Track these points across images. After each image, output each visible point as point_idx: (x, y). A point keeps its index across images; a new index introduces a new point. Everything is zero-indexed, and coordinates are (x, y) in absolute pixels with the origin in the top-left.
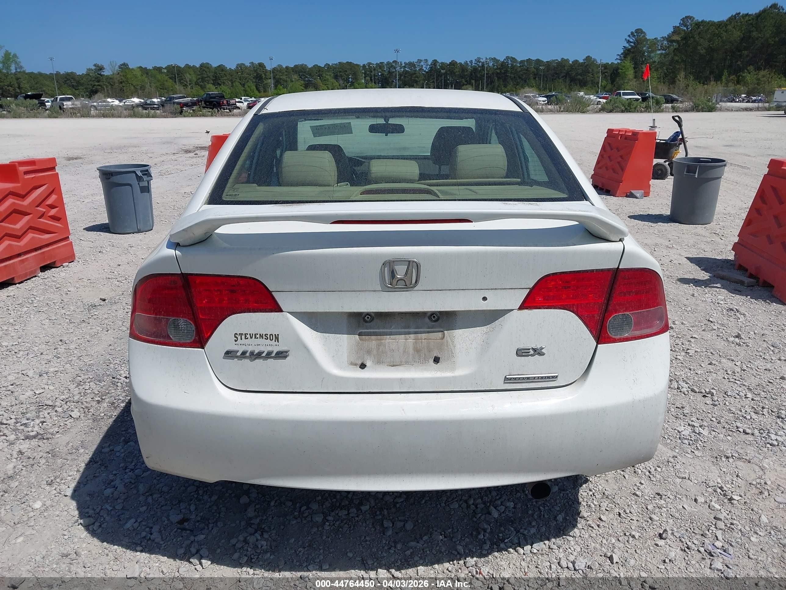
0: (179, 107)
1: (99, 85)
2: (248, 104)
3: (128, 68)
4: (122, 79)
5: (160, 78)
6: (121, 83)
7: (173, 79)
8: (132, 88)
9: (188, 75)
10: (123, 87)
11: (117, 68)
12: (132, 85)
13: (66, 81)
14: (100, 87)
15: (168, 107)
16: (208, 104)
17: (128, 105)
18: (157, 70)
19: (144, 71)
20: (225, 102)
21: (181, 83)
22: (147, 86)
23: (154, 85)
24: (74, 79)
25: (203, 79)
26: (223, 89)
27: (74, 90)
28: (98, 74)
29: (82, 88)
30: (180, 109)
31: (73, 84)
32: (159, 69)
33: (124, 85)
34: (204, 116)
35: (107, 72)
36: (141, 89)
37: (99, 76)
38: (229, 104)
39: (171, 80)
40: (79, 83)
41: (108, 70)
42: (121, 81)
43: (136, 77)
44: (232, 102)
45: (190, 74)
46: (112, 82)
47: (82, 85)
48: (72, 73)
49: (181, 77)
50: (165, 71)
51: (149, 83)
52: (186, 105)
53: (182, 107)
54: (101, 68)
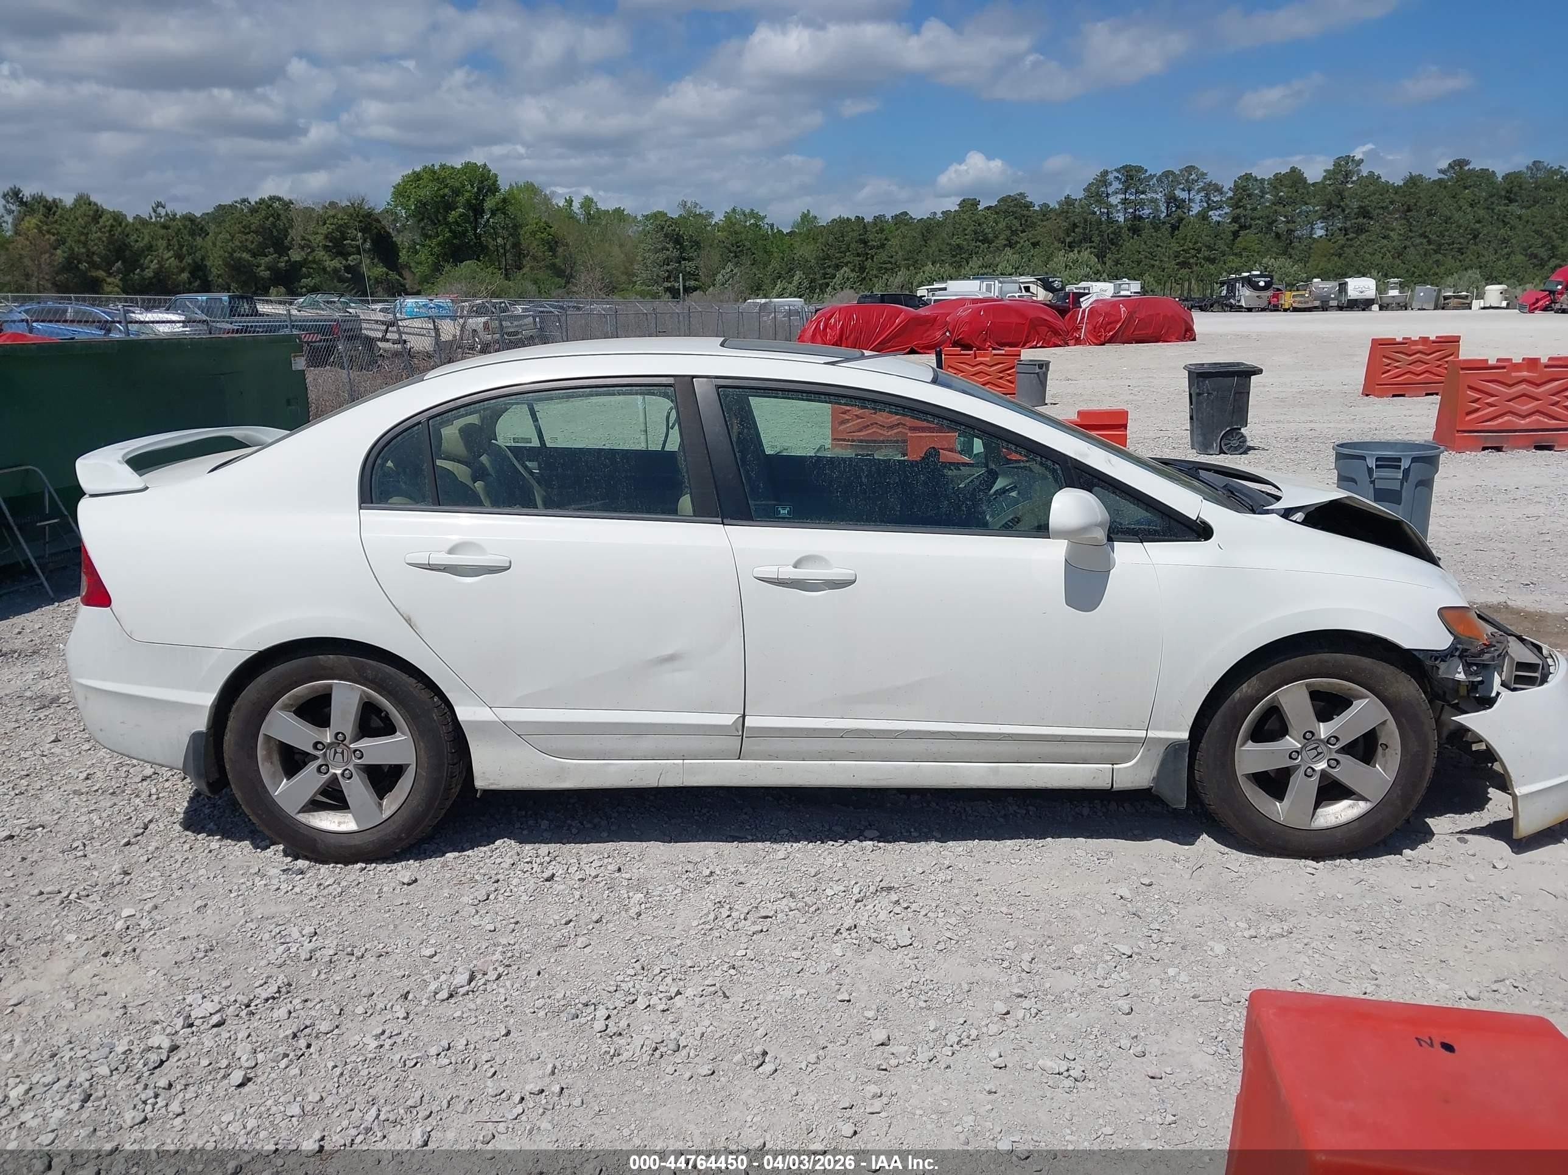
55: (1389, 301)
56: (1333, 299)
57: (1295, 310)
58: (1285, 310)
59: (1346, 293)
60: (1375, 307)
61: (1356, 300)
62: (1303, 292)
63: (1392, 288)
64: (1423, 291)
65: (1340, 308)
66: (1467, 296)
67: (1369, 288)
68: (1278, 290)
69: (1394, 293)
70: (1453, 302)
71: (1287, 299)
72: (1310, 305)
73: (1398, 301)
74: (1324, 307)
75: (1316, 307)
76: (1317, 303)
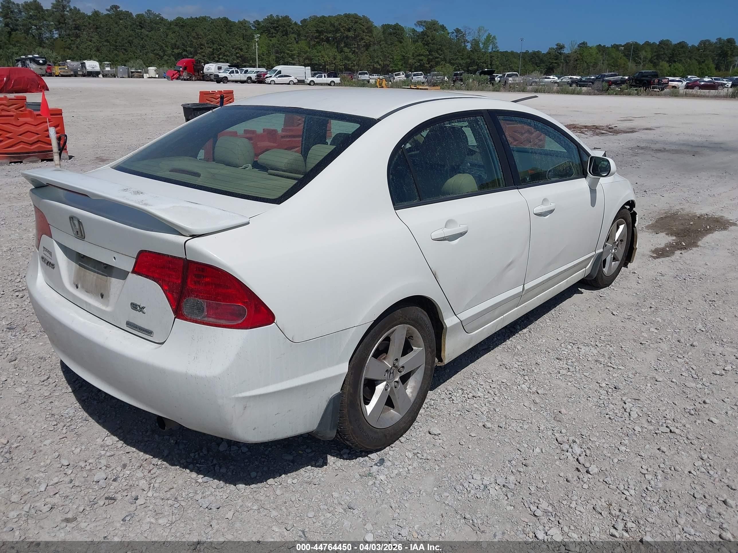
0: (607, 84)
1: (556, 63)
2: (687, 83)
3: (586, 47)
4: (578, 57)
5: (614, 56)
6: (577, 60)
7: (627, 56)
8: (585, 65)
9: (644, 52)
10: (577, 64)
11: (576, 46)
12: (586, 62)
13: (531, 59)
14: (556, 65)
15: (597, 84)
16: (638, 82)
17: (564, 82)
18: (614, 48)
19: (601, 49)
20: (656, 81)
21: (635, 60)
22: (599, 64)
23: (607, 62)
24: (538, 57)
25: (658, 57)
26: (676, 67)
27: (536, 66)
28: (558, 53)
29: (543, 65)
30: (607, 87)
31: (537, 61)
32: (616, 47)
33: (578, 62)
34: (629, 94)
35: (566, 51)
36: (593, 67)
37: (559, 54)
38: (659, 83)
39: (625, 58)
40: (542, 61)
41: (567, 49)
42: (576, 58)
43: (591, 55)
44: (664, 81)
45: (646, 51)
46: (568, 60)
47: (544, 63)
48: (538, 52)
49: (637, 54)
50: (623, 48)
51: (602, 61)
52: (615, 83)
53: (610, 85)
54: (561, 47)
55: (107, 73)
56: (79, 71)
57: (63, 76)
58: (56, 76)
59: (86, 68)
60: (101, 76)
61: (91, 72)
62: (64, 67)
63: (107, 67)
64: (121, 69)
65: (84, 75)
66: (141, 72)
67: (96, 66)
68: (49, 65)
69: (108, 69)
70: (136, 74)
71: (57, 70)
72: (69, 74)
73: (111, 73)
74: (76, 75)
75: (72, 75)
76: (72, 73)
